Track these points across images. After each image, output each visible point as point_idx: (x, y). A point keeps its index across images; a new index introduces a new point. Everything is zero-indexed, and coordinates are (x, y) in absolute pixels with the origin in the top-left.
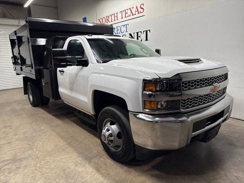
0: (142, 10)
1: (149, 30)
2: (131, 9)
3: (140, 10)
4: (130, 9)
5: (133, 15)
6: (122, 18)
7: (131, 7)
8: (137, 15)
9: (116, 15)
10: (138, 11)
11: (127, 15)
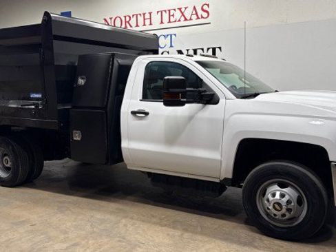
0: (205, 15)
1: (220, 48)
2: (183, 10)
3: (200, 12)
4: (180, 9)
5: (186, 19)
6: (162, 23)
7: (183, 7)
8: (195, 21)
9: (147, 16)
10: (197, 14)
11: (172, 19)
